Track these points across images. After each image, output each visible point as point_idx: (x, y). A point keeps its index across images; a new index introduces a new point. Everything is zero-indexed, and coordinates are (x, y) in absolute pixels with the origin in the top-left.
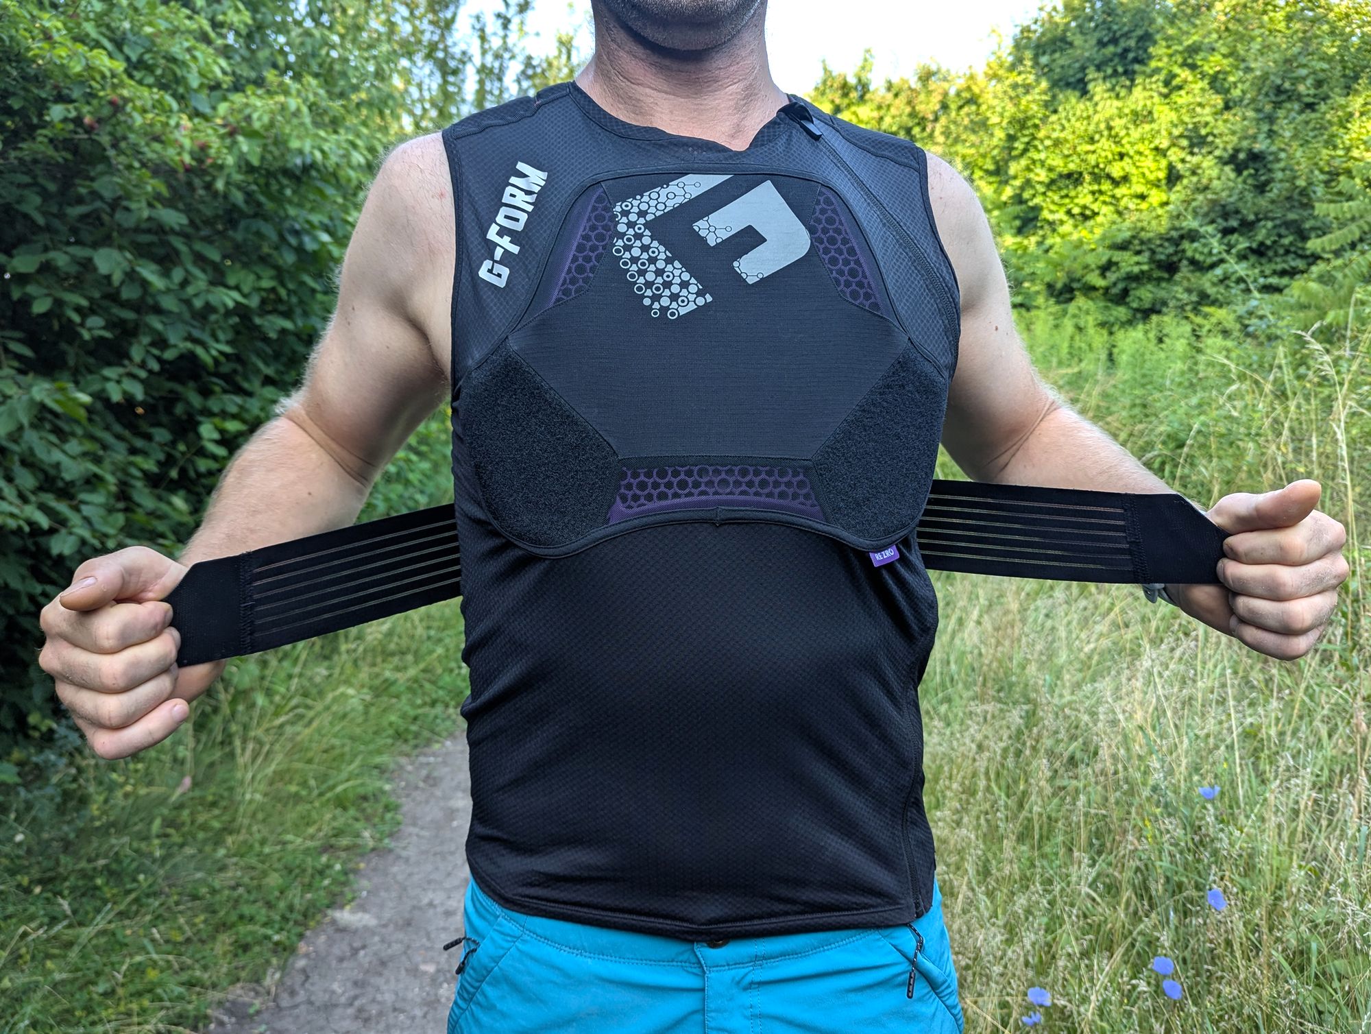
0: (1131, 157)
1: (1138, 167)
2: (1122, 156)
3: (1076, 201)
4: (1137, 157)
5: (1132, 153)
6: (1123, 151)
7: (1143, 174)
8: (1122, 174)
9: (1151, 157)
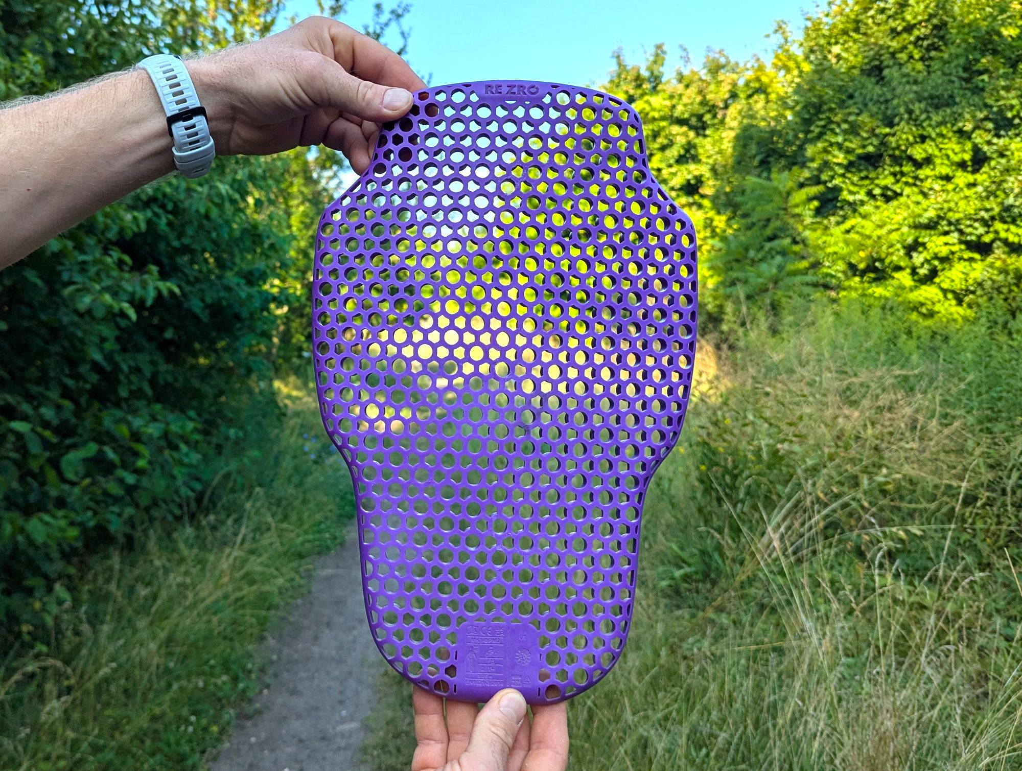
0: (933, 140)
1: (941, 150)
2: (923, 139)
3: (877, 182)
4: (940, 140)
5: (934, 135)
6: (925, 133)
7: (948, 157)
8: (924, 155)
9: (954, 139)
